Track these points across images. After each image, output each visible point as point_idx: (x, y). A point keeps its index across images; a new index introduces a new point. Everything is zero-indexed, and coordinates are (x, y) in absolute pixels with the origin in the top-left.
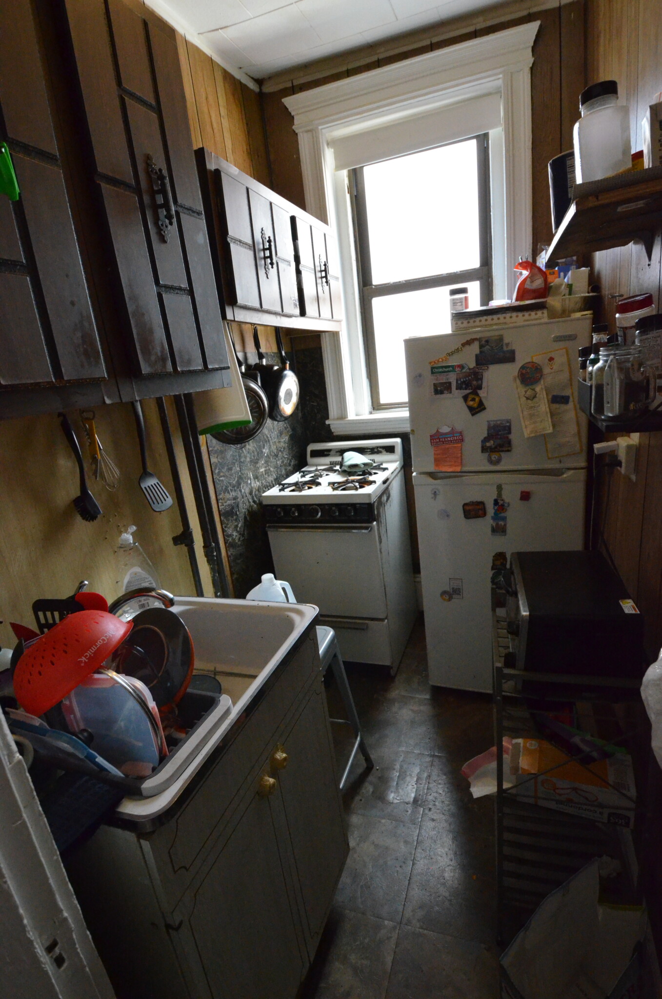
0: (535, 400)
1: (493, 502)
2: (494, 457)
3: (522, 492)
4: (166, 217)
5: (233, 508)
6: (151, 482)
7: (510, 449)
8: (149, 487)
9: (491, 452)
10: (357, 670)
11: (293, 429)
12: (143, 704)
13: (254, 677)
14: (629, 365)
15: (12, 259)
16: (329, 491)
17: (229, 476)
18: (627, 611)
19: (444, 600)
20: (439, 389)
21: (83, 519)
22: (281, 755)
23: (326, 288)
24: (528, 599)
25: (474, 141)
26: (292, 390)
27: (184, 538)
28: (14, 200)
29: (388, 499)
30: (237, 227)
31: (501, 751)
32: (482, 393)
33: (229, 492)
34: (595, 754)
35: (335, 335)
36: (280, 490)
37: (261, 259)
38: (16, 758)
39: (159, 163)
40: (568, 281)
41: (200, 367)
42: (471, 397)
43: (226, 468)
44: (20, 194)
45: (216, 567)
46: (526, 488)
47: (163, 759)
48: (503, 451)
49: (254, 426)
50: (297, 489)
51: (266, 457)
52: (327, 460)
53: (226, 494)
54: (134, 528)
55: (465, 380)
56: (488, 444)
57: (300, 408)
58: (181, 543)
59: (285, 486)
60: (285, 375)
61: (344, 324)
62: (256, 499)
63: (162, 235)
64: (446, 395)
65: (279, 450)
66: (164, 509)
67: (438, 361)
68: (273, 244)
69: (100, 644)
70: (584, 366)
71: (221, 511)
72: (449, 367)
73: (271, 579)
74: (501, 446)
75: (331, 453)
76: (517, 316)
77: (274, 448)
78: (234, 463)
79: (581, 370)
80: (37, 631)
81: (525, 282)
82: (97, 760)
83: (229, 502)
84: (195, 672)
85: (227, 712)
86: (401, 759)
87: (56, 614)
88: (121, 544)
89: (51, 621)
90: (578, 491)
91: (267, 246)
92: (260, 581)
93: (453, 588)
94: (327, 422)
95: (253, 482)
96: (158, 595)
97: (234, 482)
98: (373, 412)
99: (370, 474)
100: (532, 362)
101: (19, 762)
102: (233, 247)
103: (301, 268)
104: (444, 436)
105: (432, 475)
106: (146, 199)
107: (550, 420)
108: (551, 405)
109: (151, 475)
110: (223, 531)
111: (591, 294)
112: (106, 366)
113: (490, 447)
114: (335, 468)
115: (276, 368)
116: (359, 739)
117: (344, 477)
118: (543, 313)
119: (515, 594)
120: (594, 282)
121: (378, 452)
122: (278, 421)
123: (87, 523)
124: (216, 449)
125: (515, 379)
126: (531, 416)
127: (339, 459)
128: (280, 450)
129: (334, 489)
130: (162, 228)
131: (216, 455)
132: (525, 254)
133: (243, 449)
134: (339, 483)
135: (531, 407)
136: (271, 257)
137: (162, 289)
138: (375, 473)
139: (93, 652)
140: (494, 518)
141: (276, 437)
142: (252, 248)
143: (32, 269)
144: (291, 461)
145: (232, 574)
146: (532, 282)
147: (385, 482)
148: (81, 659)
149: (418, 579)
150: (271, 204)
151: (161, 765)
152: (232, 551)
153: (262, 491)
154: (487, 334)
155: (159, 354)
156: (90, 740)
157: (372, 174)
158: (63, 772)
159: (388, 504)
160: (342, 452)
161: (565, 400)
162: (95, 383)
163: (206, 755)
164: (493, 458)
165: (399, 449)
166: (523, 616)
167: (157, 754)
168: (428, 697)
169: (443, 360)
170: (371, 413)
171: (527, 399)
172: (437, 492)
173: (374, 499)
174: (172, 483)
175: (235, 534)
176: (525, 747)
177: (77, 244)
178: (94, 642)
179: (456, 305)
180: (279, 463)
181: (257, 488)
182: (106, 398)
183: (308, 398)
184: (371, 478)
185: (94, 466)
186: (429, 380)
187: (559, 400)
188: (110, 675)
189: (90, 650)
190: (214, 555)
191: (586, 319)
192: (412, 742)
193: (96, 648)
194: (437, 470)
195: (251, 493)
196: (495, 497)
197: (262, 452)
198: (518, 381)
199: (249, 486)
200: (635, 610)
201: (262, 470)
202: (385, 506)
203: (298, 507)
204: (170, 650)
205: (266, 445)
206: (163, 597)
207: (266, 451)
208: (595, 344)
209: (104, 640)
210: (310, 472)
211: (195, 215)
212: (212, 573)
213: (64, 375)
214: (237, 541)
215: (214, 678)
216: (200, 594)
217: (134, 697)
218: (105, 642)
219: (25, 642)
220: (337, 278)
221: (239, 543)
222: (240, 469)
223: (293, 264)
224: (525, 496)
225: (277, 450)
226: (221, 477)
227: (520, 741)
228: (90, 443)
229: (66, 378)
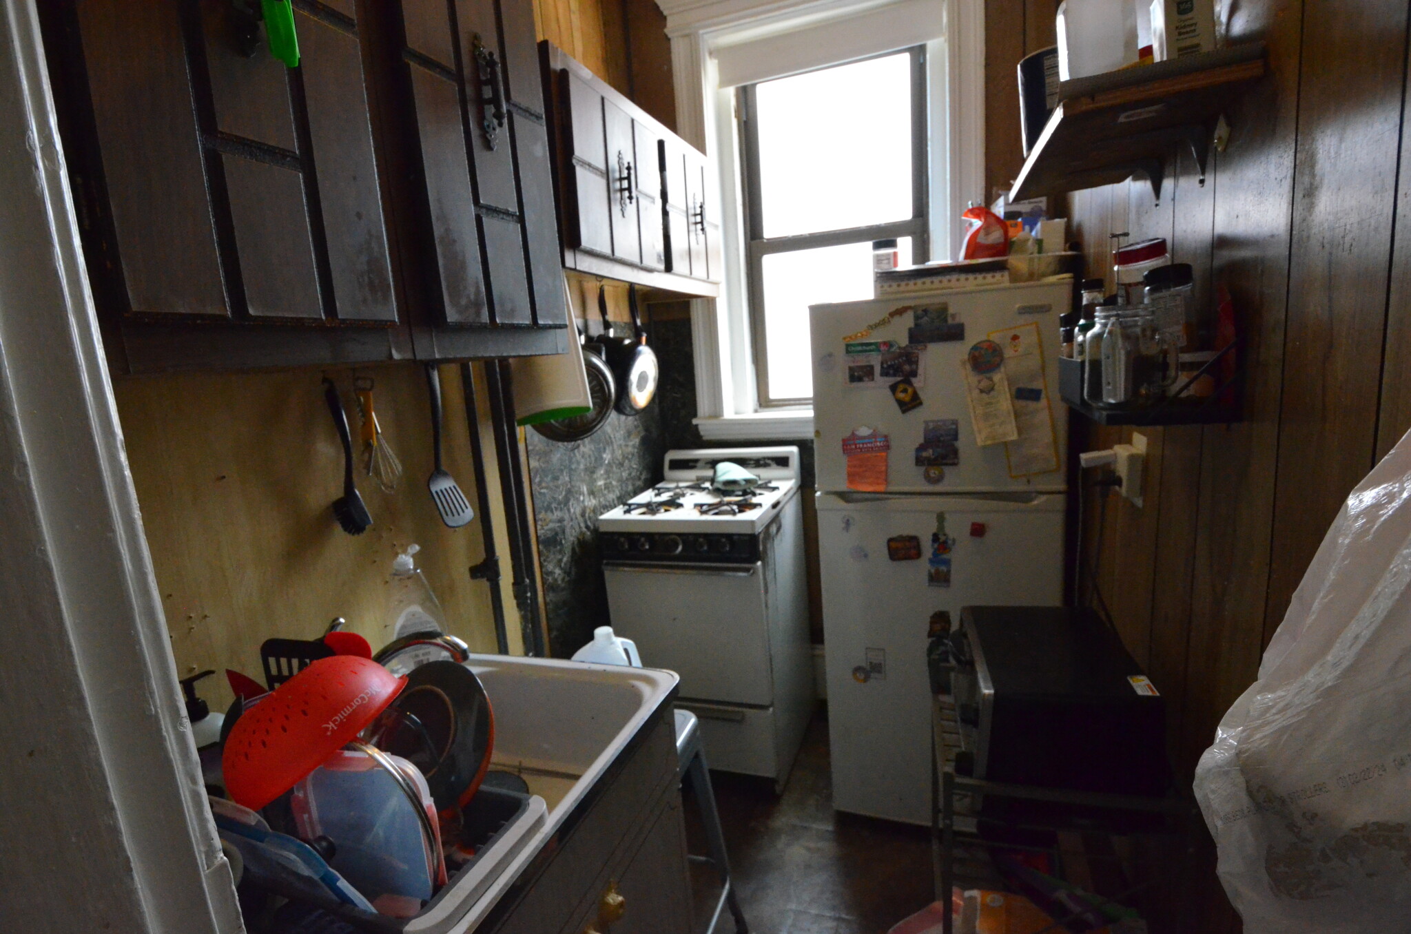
0: (992, 393)
1: (931, 537)
2: (934, 472)
3: (973, 524)
4: (495, 116)
5: (557, 534)
6: (444, 485)
7: (956, 461)
8: (441, 491)
9: (928, 465)
10: (728, 783)
11: (647, 429)
12: (415, 799)
13: (576, 777)
14: (1138, 330)
15: (281, 146)
16: (695, 515)
17: (554, 488)
18: (1140, 692)
19: (857, 679)
20: (856, 374)
21: (345, 530)
22: (614, 899)
23: (701, 237)
24: (991, 671)
25: (907, 56)
26: (648, 373)
27: (486, 570)
28: (292, 66)
29: (779, 529)
30: (586, 145)
31: (949, 908)
32: (917, 382)
33: (552, 511)
34: (1090, 917)
35: (710, 302)
36: (625, 512)
37: (616, 191)
38: (219, 859)
39: (489, 45)
40: (1037, 233)
41: (528, 321)
42: (901, 387)
43: (550, 477)
44: (299, 59)
45: (529, 615)
46: (980, 519)
47: (439, 889)
48: (946, 464)
49: (594, 416)
50: (649, 511)
51: (607, 465)
52: (692, 474)
53: (549, 514)
54: (417, 548)
55: (893, 363)
56: (925, 454)
57: (657, 401)
58: (482, 577)
59: (632, 507)
60: (640, 353)
61: (723, 287)
62: (589, 523)
63: (487, 138)
64: (867, 384)
65: (625, 457)
66: (461, 523)
67: (856, 336)
68: (632, 172)
69: (357, 703)
70: (1069, 337)
71: (540, 536)
72: (870, 344)
73: (608, 635)
74: (944, 457)
75: (699, 464)
76: (967, 279)
77: (618, 453)
78: (562, 471)
79: (1065, 344)
80: (264, 685)
81: (977, 235)
82: (339, 884)
83: (551, 525)
84: (491, 767)
85: (540, 822)
86: (790, 922)
87: (295, 662)
88: (396, 570)
89: (285, 672)
90: (1055, 525)
91: (625, 174)
92: (590, 637)
93: (871, 663)
94: (695, 422)
95: (587, 499)
96: (446, 643)
97: (560, 497)
98: (759, 410)
99: (754, 494)
100: (989, 341)
101: (223, 865)
102: (580, 172)
103: (668, 208)
104: (861, 441)
105: (842, 495)
106: (469, 90)
107: (1013, 421)
108: (1016, 401)
109: (445, 474)
110: (541, 566)
111: (1069, 253)
112: (398, 305)
113: (928, 459)
114: (703, 486)
115: (627, 342)
116: (727, 886)
117: (716, 497)
118: (1002, 276)
119: (971, 664)
120: (1074, 237)
121: (766, 465)
122: (627, 415)
123: (349, 536)
124: (537, 448)
125: (964, 363)
126: (987, 417)
127: (710, 473)
128: (627, 458)
129: (703, 513)
130: (487, 129)
131: (537, 457)
132: (975, 198)
133: (576, 451)
134: (709, 505)
135: (987, 404)
136: (629, 189)
137: (483, 211)
138: (760, 494)
139: (345, 715)
140: (931, 561)
141: (622, 438)
142: (605, 176)
143: (306, 162)
144: (641, 474)
145: (550, 630)
146: (987, 234)
147: (775, 506)
148: (328, 726)
149: (818, 652)
150: (633, 121)
151: (436, 897)
152: (551, 596)
153: (599, 513)
154: (926, 301)
155: (472, 297)
156: (330, 853)
157: (768, 94)
158: (286, 900)
159: (779, 537)
160: (713, 463)
161: (1034, 395)
162: (379, 327)
163: (506, 885)
164: (932, 475)
165: (795, 462)
166: (985, 694)
167: (430, 883)
168: (830, 828)
169: (862, 335)
170: (756, 411)
171: (982, 391)
172: (851, 521)
173: (759, 529)
174: (474, 490)
175: (558, 571)
176: (984, 905)
177: (371, 138)
178: (348, 703)
179: (881, 263)
180: (625, 475)
181: (592, 509)
182: (394, 352)
183: (669, 387)
184: (755, 500)
185: (366, 456)
186: (843, 362)
187: (1026, 394)
188: (370, 752)
189: (342, 712)
190: (527, 597)
191: (1063, 284)
192: (806, 897)
193: (351, 710)
194: (853, 488)
195: (583, 515)
196: (934, 530)
197: (602, 458)
198: (968, 367)
199: (581, 504)
200: (1152, 690)
201: (601, 483)
202: (773, 540)
203: (650, 536)
204: (460, 725)
205: (607, 448)
206: (453, 647)
207: (607, 457)
208: (1085, 305)
209: (363, 699)
210: (668, 490)
211: (533, 118)
212: (523, 624)
213: (338, 312)
214: (560, 582)
215: (519, 777)
216: (503, 650)
217: (404, 790)
218: (364, 702)
219: (245, 700)
220: (716, 226)
221: (563, 585)
222: (570, 478)
223: (659, 202)
224: (978, 530)
225: (623, 456)
226: (542, 488)
227: (975, 893)
228: (364, 423)
229: (340, 317)
